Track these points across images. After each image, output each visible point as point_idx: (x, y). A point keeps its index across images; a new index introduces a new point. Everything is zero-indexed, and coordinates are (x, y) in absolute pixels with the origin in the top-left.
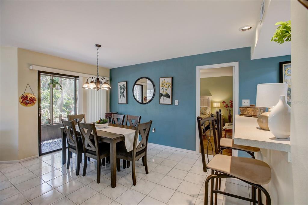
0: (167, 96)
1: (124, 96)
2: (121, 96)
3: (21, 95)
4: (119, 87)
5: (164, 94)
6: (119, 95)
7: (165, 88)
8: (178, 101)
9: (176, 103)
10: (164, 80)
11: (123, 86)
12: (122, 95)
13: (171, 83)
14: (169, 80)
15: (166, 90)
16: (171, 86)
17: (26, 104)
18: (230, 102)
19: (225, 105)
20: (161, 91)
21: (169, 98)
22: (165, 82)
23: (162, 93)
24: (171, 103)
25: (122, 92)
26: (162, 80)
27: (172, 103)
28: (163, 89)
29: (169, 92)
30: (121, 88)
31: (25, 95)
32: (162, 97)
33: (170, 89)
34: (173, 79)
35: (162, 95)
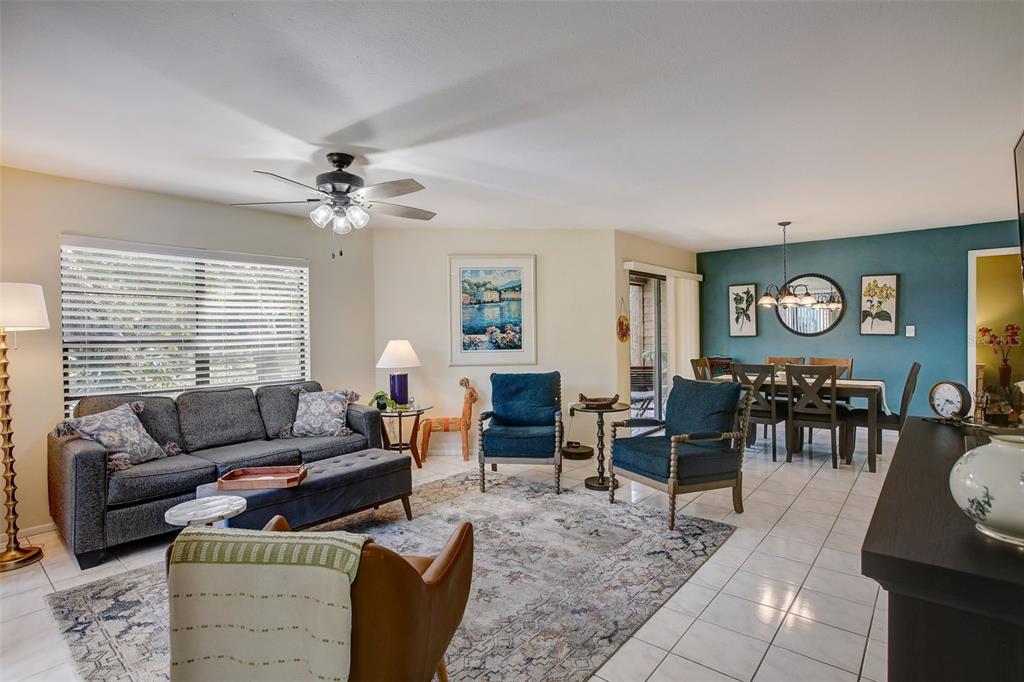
0: (883, 316)
1: (748, 317)
2: (737, 319)
4: (732, 297)
5: (874, 312)
6: (733, 316)
7: (876, 300)
8: (913, 327)
9: (910, 331)
10: (875, 281)
11: (745, 296)
12: (742, 317)
13: (894, 287)
14: (890, 281)
15: (880, 303)
16: (894, 293)
17: (623, 337)
18: (1007, 330)
19: (987, 338)
20: (866, 306)
21: (890, 320)
22: (876, 286)
23: (869, 310)
24: (893, 333)
25: (742, 309)
26: (866, 281)
27: (897, 333)
28: (871, 302)
29: (890, 306)
30: (738, 300)
32: (869, 318)
33: (893, 300)
34: (902, 278)
35: (867, 314)
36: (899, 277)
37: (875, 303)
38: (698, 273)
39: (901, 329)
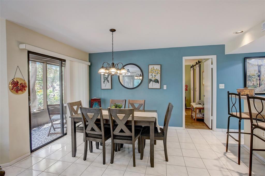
0: (156, 81)
1: (108, 81)
2: (104, 81)
3: (11, 80)
5: (153, 79)
6: (103, 80)
7: (154, 74)
8: (166, 86)
9: (165, 87)
10: (153, 67)
12: (106, 81)
13: (160, 70)
14: (158, 67)
15: (155, 76)
16: (160, 72)
17: (17, 91)
20: (150, 77)
21: (158, 83)
22: (154, 69)
23: (151, 79)
25: (106, 78)
26: (151, 67)
28: (152, 75)
29: (158, 77)
31: (15, 80)
32: (151, 82)
33: (159, 75)
34: (162, 66)
35: (151, 80)
36: (161, 65)
37: (153, 76)
38: (89, 62)
39: (162, 87)
